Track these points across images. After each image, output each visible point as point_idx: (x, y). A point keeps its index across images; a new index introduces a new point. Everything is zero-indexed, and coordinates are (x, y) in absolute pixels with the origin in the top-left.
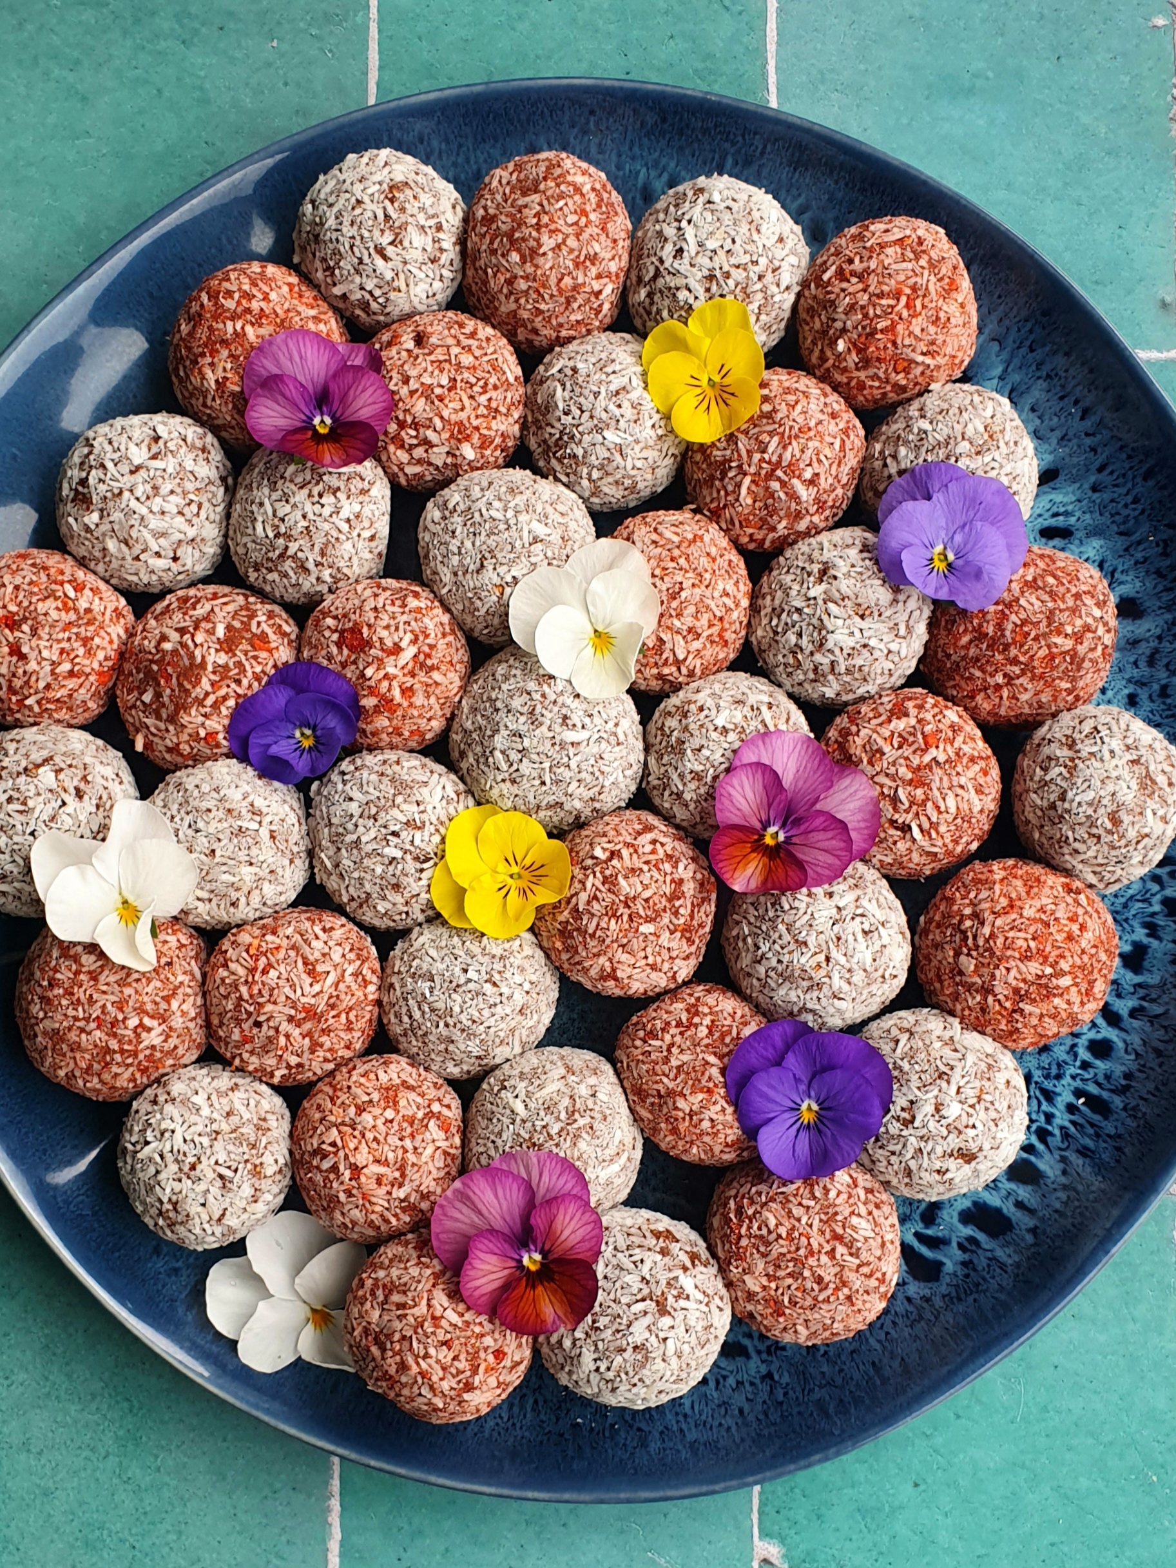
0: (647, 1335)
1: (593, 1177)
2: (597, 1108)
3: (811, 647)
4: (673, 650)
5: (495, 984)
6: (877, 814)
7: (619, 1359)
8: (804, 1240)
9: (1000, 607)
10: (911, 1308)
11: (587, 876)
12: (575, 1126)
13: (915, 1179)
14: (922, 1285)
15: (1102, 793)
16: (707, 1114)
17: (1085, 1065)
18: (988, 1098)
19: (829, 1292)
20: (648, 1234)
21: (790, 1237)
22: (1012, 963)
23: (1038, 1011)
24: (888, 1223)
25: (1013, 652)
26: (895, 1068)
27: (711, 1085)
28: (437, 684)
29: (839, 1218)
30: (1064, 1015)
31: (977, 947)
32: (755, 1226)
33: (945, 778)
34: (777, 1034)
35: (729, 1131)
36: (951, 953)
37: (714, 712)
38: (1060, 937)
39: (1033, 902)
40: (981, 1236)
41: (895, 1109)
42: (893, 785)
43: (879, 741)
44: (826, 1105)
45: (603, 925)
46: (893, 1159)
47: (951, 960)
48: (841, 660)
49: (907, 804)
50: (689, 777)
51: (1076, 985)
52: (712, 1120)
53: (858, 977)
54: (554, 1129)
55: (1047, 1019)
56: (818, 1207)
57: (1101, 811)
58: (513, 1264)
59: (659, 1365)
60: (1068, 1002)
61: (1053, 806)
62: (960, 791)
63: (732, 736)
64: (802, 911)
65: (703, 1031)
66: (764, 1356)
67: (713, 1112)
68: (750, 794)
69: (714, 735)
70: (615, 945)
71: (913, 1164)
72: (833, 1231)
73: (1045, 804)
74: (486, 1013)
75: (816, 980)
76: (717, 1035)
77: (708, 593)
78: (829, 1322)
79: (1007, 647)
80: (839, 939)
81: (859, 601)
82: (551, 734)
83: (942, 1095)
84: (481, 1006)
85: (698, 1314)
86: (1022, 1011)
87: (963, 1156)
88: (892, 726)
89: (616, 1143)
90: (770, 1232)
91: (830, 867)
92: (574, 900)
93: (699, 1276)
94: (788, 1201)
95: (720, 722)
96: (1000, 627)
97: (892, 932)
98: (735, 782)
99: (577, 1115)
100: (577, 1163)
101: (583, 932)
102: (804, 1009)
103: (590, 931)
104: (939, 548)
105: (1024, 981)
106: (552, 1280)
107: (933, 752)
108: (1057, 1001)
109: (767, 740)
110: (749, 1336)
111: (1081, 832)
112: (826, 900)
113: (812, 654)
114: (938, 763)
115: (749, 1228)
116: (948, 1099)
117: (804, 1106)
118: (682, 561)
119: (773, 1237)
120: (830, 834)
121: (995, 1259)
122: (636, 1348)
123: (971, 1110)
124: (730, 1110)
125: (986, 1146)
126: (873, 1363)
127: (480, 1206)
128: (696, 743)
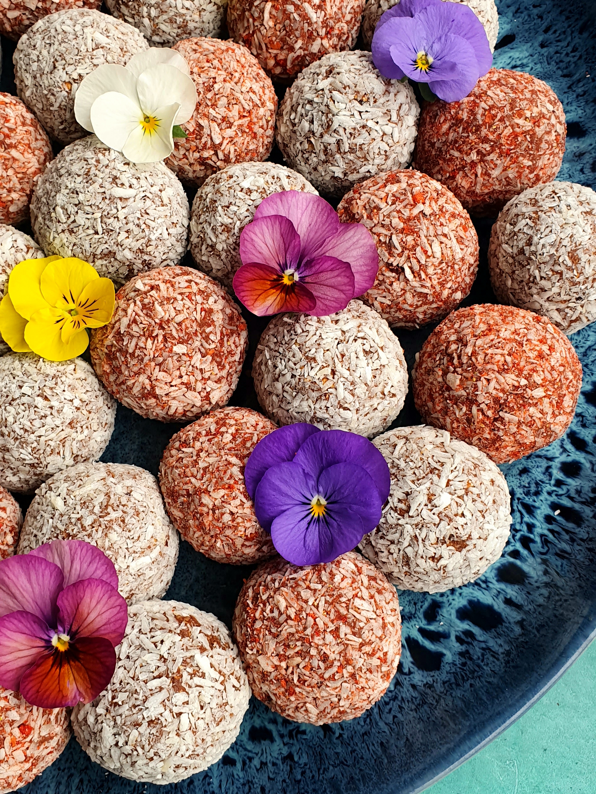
0: (162, 710)
1: (124, 566)
2: (130, 504)
3: (320, 130)
4: (210, 136)
5: (46, 398)
6: (375, 259)
7: (134, 734)
8: (310, 620)
9: (472, 98)
10: (415, 694)
11: (128, 305)
12: (107, 518)
13: (413, 565)
14: (425, 673)
15: (562, 236)
16: (228, 508)
17: (559, 483)
18: (475, 491)
19: (335, 669)
20: (171, 619)
21: (298, 618)
22: (492, 376)
23: (516, 419)
24: (389, 607)
25: (484, 131)
26: (393, 467)
27: (232, 482)
28: (15, 159)
29: (343, 599)
30: (539, 424)
31: (461, 364)
32: (268, 608)
33: (431, 228)
34: (289, 437)
35: (248, 525)
36: (440, 373)
37: (241, 178)
38: (532, 355)
39: (508, 327)
40: (476, 630)
41: (393, 501)
42: (388, 233)
43: (376, 200)
44: (332, 498)
45: (142, 345)
46: (392, 547)
47: (440, 379)
48: (345, 139)
49: (400, 250)
50: (220, 229)
51: (548, 396)
52: (232, 513)
53: (360, 390)
54: (88, 522)
55: (524, 427)
56: (324, 589)
57: (562, 250)
58: (42, 644)
59: (173, 739)
60: (542, 412)
61: (522, 252)
62: (443, 239)
63: (255, 195)
64: (311, 333)
65: (228, 437)
66: (286, 740)
67: (233, 506)
68: (270, 242)
69: (241, 195)
70: (153, 364)
71: (410, 552)
72: (337, 611)
73: (515, 250)
74: (37, 423)
75: (324, 390)
76: (239, 440)
77: (237, 88)
78: (335, 700)
79: (478, 128)
80: (343, 356)
81: (358, 88)
82: (102, 190)
83: (434, 487)
84: (33, 416)
85: (212, 691)
86: (502, 419)
87: (454, 543)
88: (387, 189)
89: (148, 537)
90: (280, 614)
91: (336, 300)
92: (117, 325)
93: (216, 657)
94: (297, 585)
95: (246, 184)
96: (472, 112)
97: (390, 356)
98: (257, 230)
99: (110, 509)
100: (108, 553)
101: (124, 352)
102: (315, 418)
103: (131, 351)
104: (421, 53)
105: (503, 391)
106: (77, 659)
107: (420, 207)
108: (532, 410)
109: (284, 198)
110: (274, 721)
111: (546, 270)
112: (334, 326)
113: (322, 136)
114: (424, 215)
115: (263, 611)
116: (439, 490)
117: (314, 501)
118: (216, 62)
119: (284, 617)
120: (336, 273)
121: (489, 649)
122: (150, 722)
123: (459, 500)
124: (248, 504)
125: (475, 535)
126: (382, 744)
127: (14, 590)
128: (225, 201)
